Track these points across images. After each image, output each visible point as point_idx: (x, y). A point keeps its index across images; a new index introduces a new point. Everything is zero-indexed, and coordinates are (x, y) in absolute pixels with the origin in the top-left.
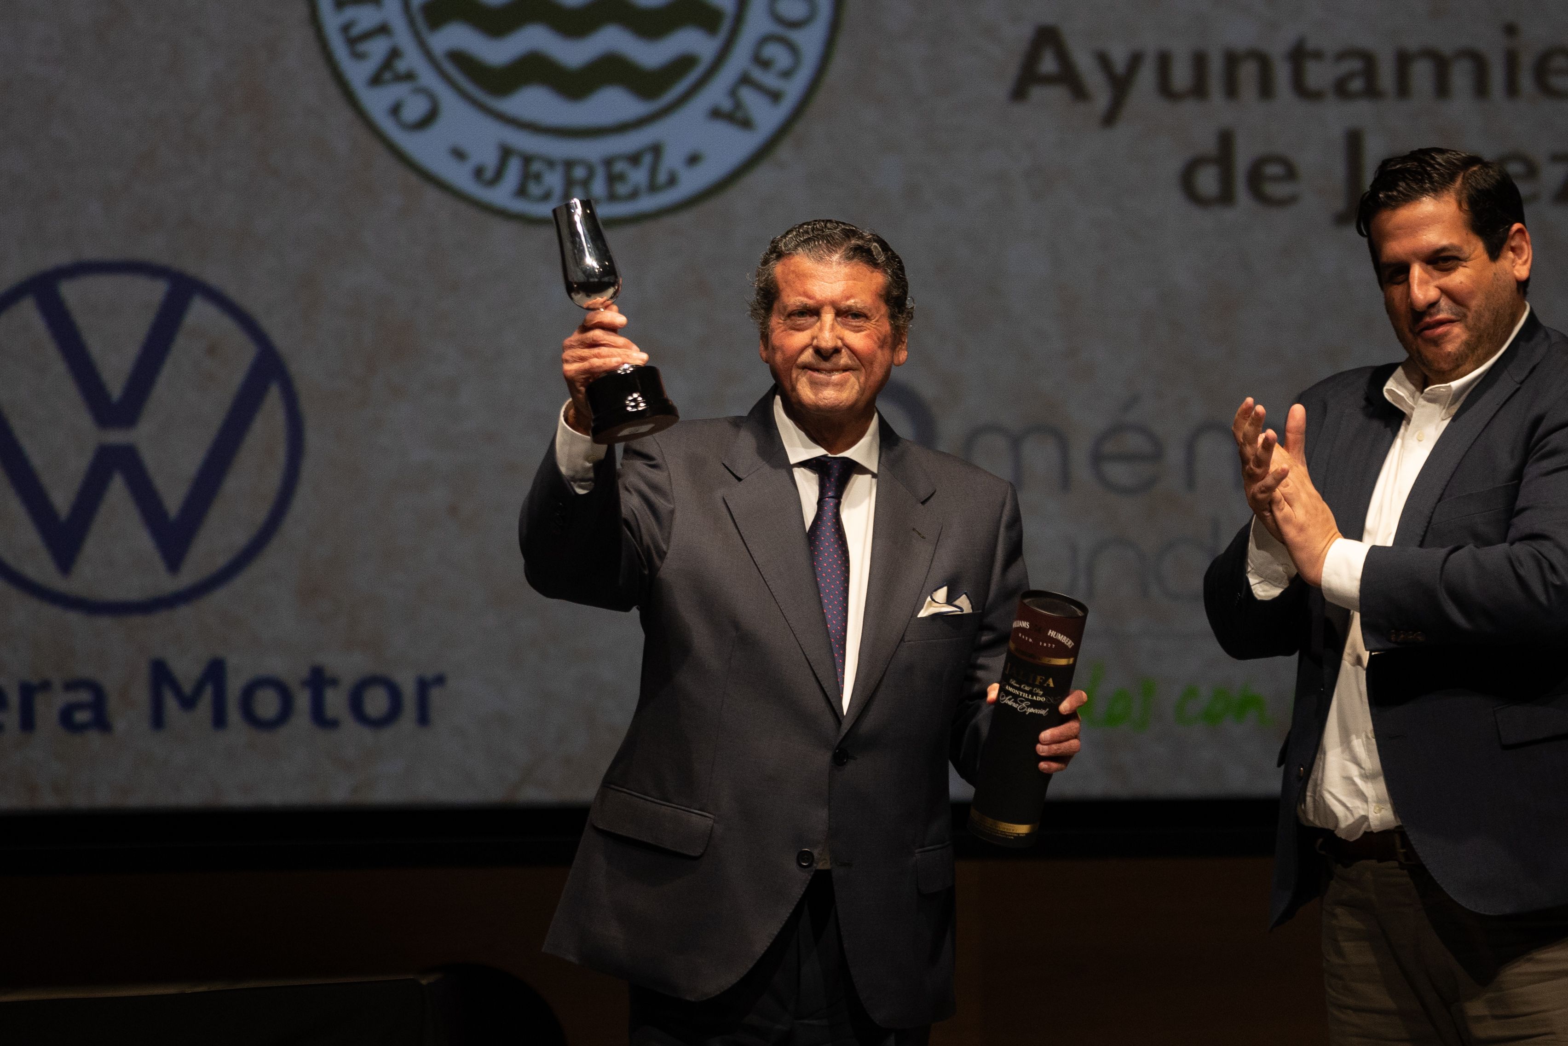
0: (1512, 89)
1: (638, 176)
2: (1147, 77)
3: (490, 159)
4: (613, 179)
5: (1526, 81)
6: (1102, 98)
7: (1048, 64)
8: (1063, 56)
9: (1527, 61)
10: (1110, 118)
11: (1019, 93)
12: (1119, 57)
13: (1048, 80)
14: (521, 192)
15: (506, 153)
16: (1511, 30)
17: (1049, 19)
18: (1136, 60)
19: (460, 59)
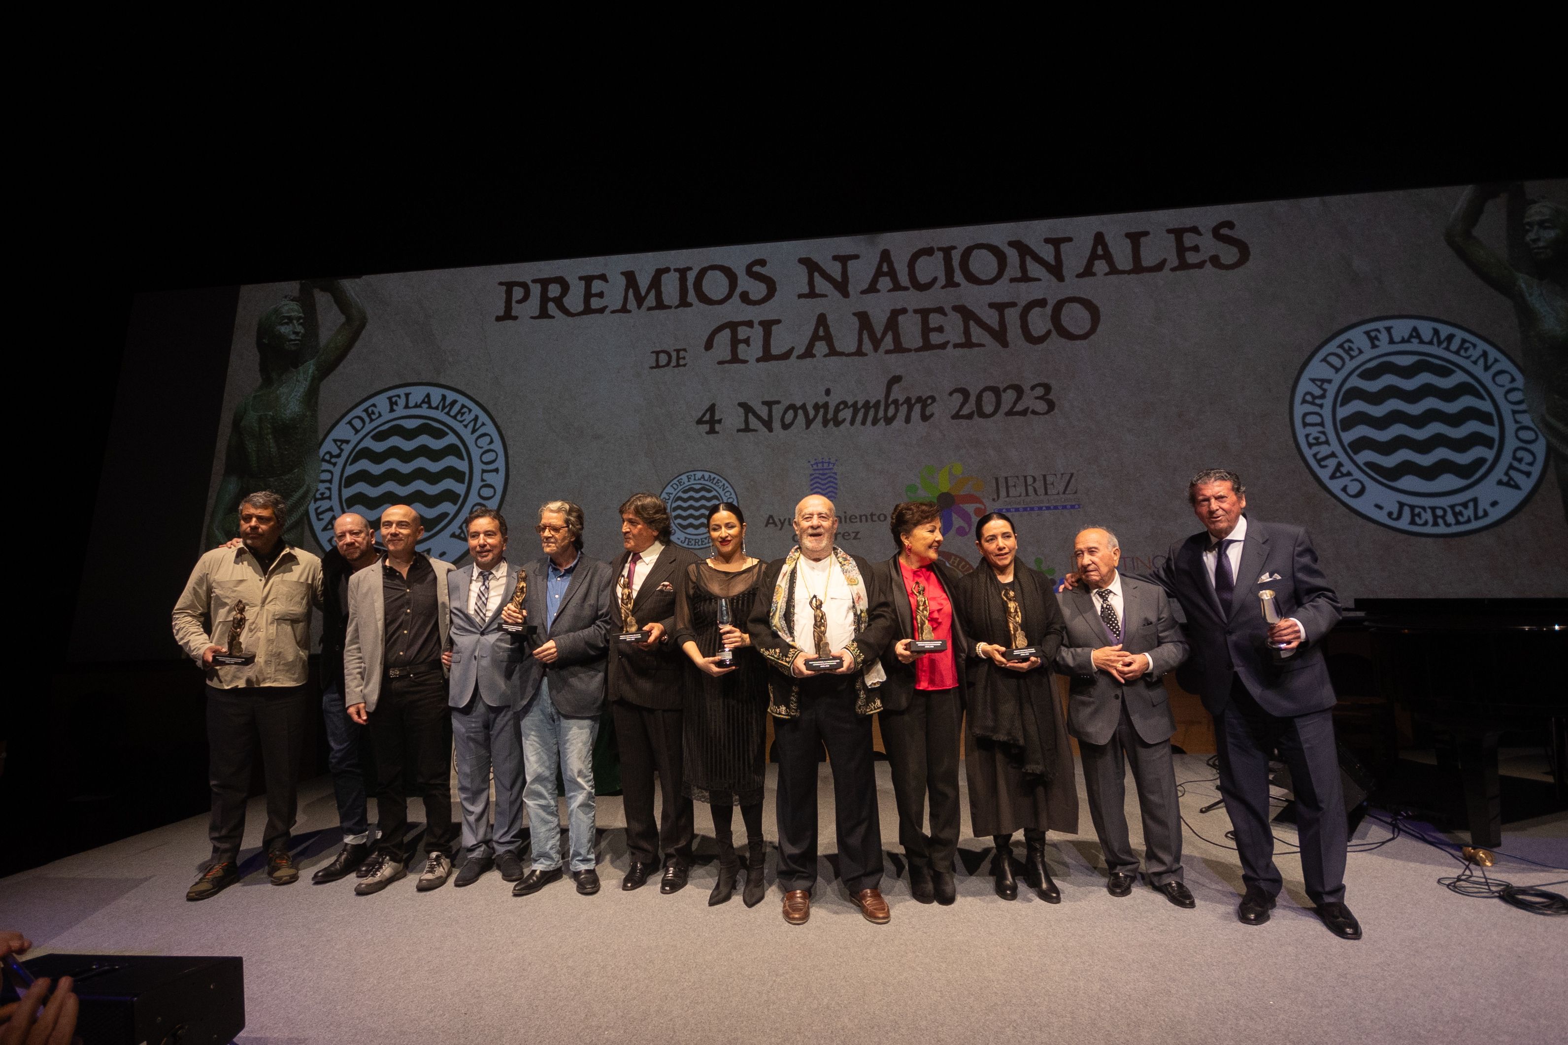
0: (846, 522)
1: (707, 541)
2: (787, 521)
3: (683, 539)
4: (702, 542)
5: (848, 520)
6: (780, 526)
7: (771, 521)
8: (773, 520)
9: (848, 517)
10: (781, 529)
11: (766, 526)
12: (782, 520)
13: (771, 523)
14: (688, 544)
15: (686, 538)
16: (845, 513)
17: (771, 514)
18: (785, 520)
19: (679, 524)
